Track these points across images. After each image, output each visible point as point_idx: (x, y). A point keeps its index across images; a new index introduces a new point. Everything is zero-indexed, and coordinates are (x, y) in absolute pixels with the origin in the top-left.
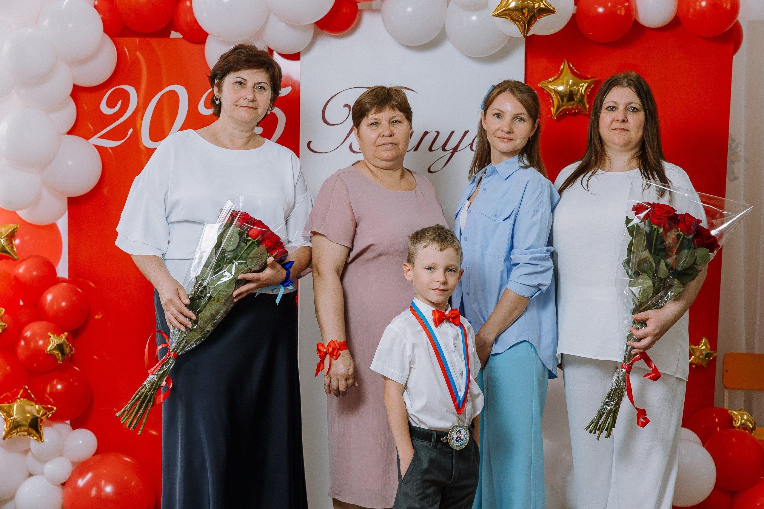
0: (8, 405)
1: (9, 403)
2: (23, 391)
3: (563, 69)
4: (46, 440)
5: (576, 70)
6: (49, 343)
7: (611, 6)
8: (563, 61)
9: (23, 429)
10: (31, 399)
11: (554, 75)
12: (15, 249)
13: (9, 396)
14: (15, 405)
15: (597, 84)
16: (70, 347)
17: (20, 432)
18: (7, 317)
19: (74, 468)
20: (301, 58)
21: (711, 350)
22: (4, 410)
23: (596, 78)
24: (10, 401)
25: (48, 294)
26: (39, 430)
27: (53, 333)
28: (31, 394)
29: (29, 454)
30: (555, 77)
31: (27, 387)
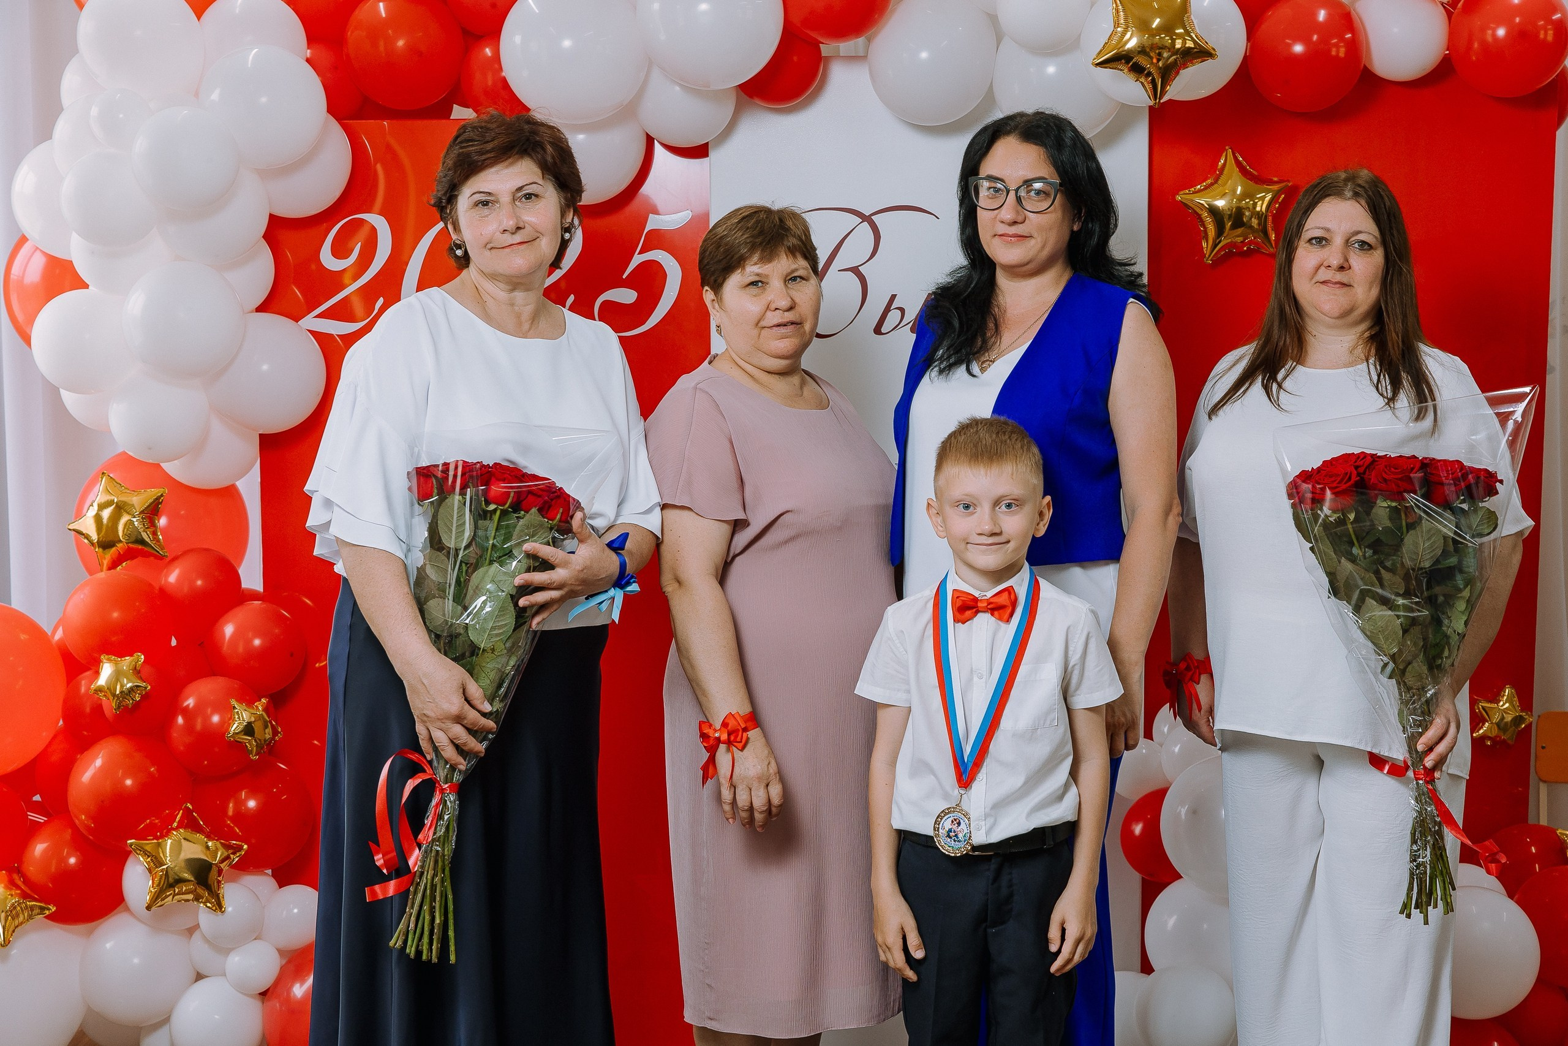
0: (155, 841)
1: (157, 838)
2: (183, 813)
3: (1224, 165)
4: (230, 909)
5: (1250, 168)
6: (232, 719)
7: (1318, 39)
8: (1224, 150)
9: (184, 889)
10: (197, 829)
11: (1209, 178)
12: (160, 537)
13: (156, 824)
14: (169, 841)
15: (1291, 193)
16: (272, 725)
17: (178, 894)
18: (148, 670)
19: (284, 962)
20: (711, 153)
21: (1522, 710)
22: (147, 851)
23: (1288, 181)
24: (158, 834)
25: (227, 622)
26: (216, 890)
27: (240, 700)
28: (200, 820)
29: (197, 935)
30: (1209, 181)
31: (189, 805)
